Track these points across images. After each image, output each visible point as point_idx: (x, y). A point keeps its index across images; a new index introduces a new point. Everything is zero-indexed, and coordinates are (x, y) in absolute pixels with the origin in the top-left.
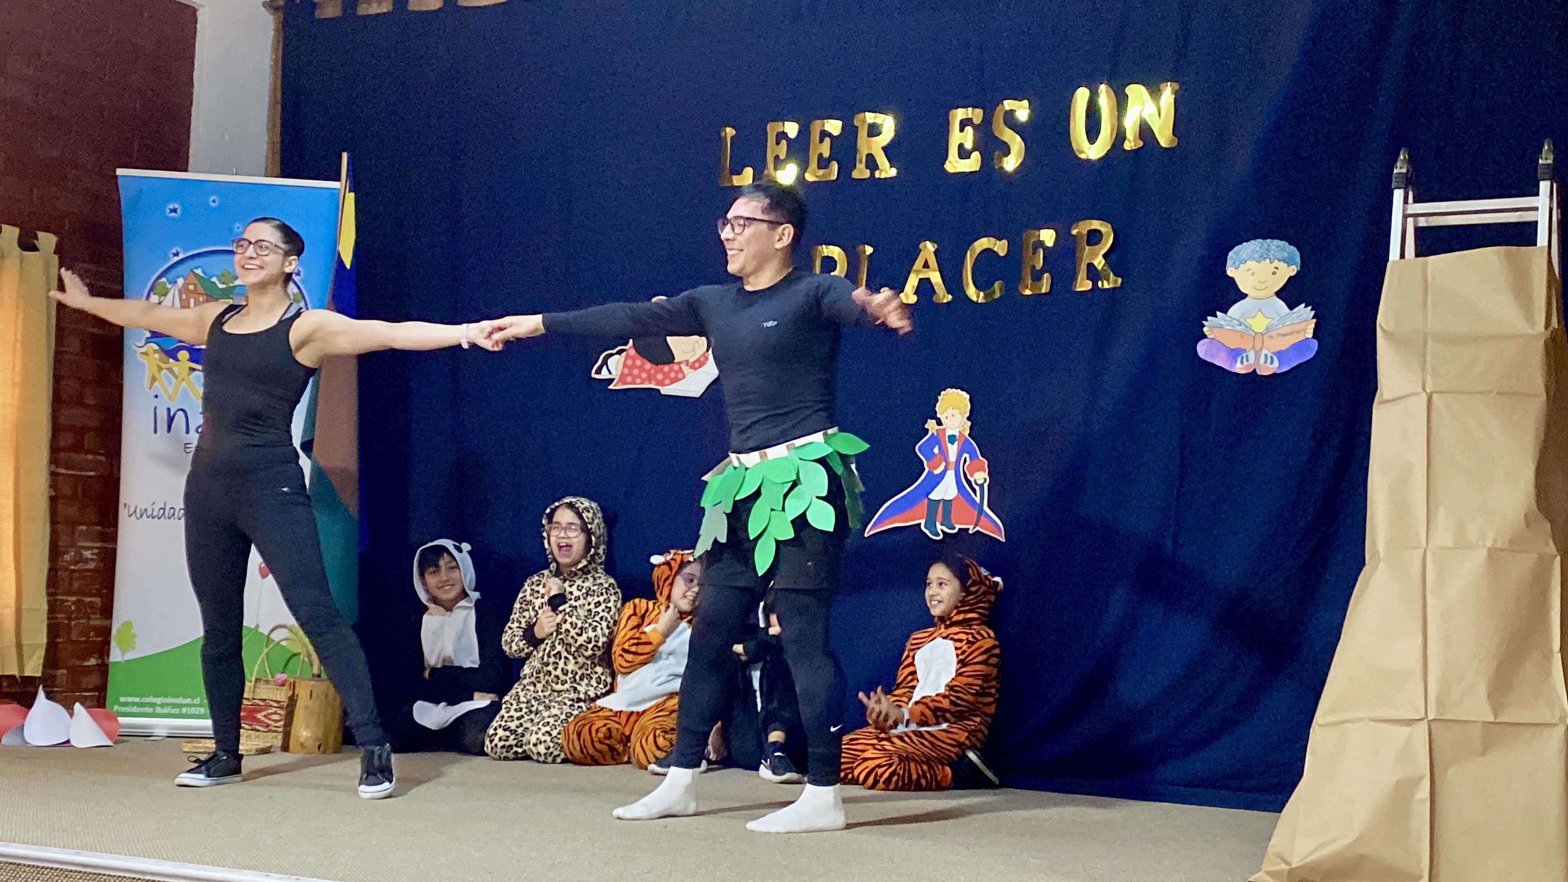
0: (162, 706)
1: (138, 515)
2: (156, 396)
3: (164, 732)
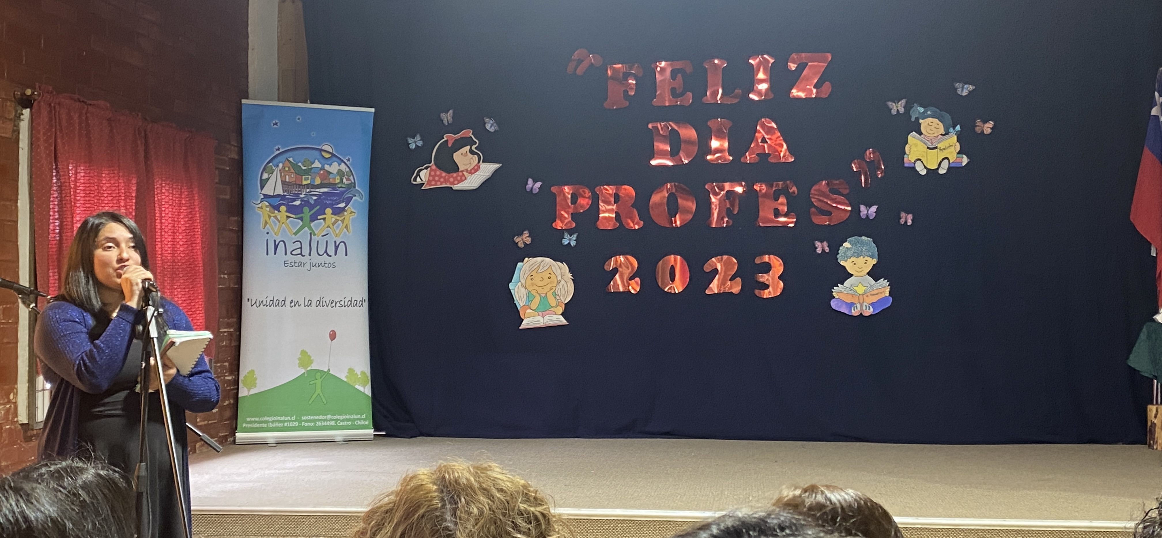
0: (273, 422)
1: (258, 306)
2: (268, 233)
3: (273, 441)
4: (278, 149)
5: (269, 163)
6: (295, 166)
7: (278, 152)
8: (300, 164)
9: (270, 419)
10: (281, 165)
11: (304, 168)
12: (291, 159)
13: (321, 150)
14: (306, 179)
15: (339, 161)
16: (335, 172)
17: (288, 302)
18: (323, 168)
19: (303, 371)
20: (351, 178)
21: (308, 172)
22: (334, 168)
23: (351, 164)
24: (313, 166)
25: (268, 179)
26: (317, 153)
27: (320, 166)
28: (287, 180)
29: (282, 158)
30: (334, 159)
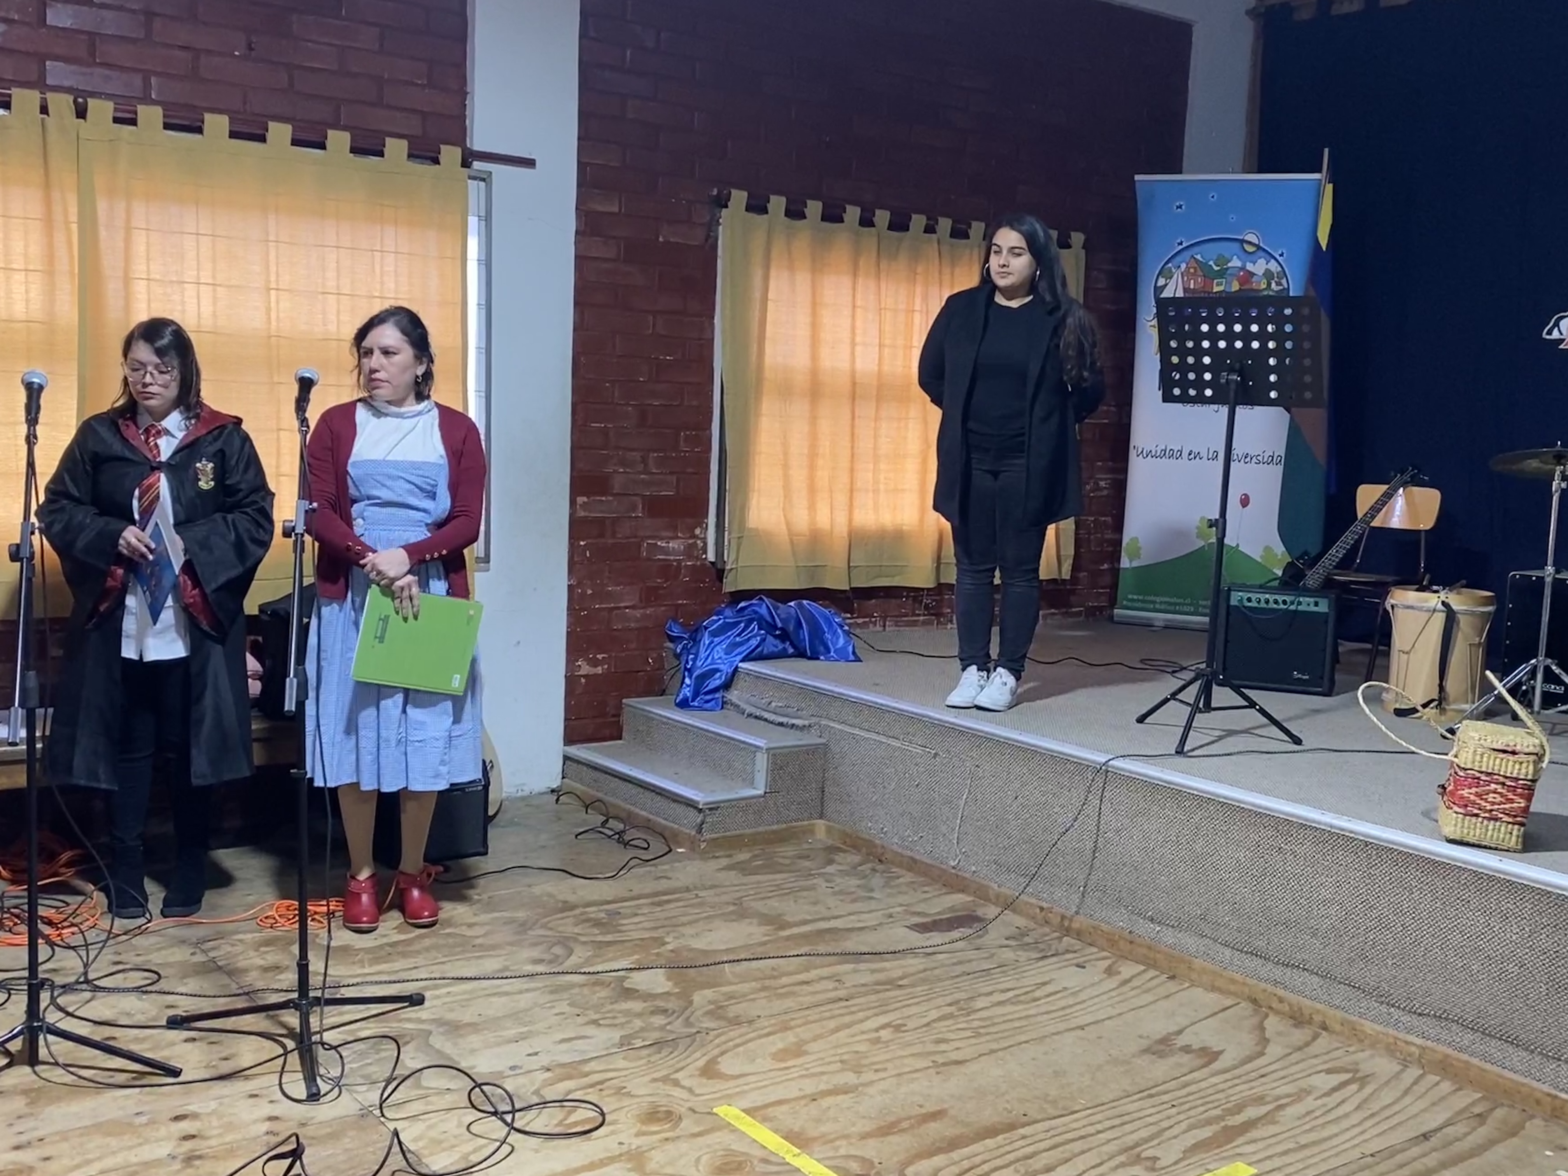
0: (1161, 603)
1: (1145, 456)
3: (1161, 624)
4: (1181, 244)
5: (1167, 263)
6: (1203, 266)
7: (1181, 247)
8: (1211, 263)
9: (1158, 599)
10: (1183, 266)
11: (1216, 268)
12: (1199, 257)
13: (1242, 241)
14: (1218, 285)
15: (1268, 257)
16: (1260, 272)
17: (1185, 454)
18: (1243, 268)
19: (1202, 543)
20: (1284, 281)
21: (1222, 274)
22: (1259, 267)
23: (1285, 261)
24: (1230, 265)
25: (1166, 285)
26: (1236, 245)
27: (1239, 264)
28: (1192, 286)
29: (1187, 255)
30: (1261, 253)
